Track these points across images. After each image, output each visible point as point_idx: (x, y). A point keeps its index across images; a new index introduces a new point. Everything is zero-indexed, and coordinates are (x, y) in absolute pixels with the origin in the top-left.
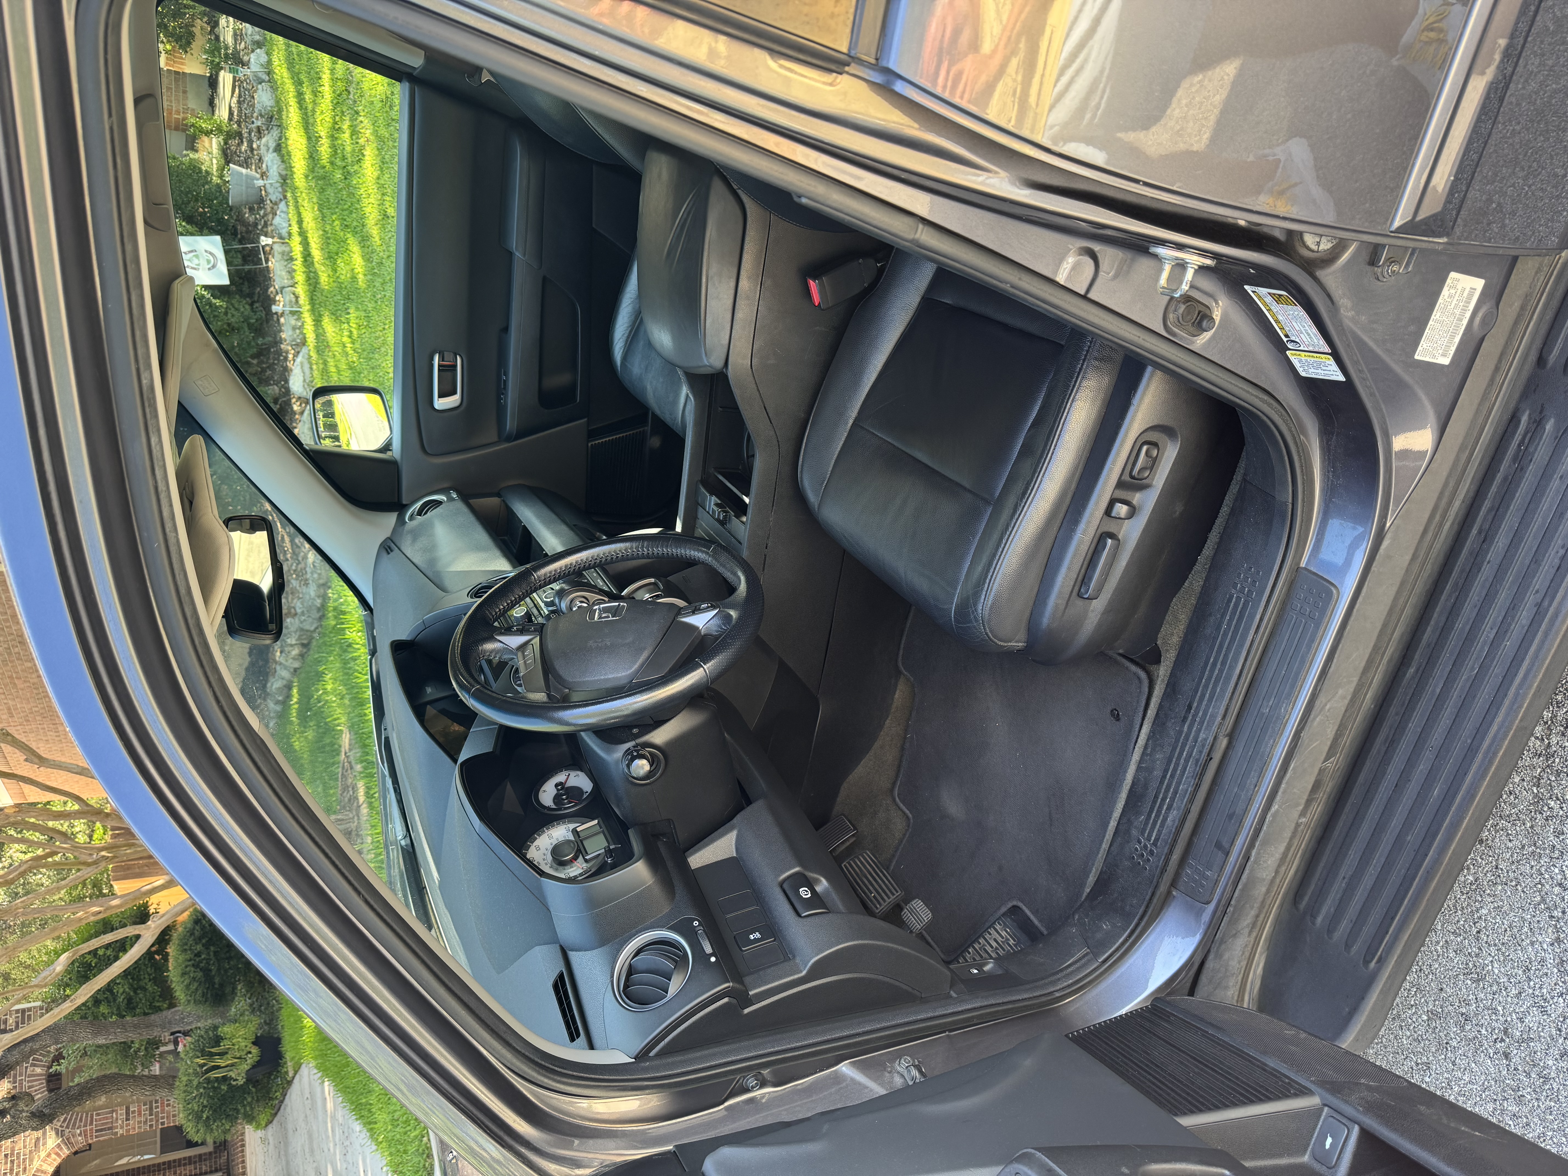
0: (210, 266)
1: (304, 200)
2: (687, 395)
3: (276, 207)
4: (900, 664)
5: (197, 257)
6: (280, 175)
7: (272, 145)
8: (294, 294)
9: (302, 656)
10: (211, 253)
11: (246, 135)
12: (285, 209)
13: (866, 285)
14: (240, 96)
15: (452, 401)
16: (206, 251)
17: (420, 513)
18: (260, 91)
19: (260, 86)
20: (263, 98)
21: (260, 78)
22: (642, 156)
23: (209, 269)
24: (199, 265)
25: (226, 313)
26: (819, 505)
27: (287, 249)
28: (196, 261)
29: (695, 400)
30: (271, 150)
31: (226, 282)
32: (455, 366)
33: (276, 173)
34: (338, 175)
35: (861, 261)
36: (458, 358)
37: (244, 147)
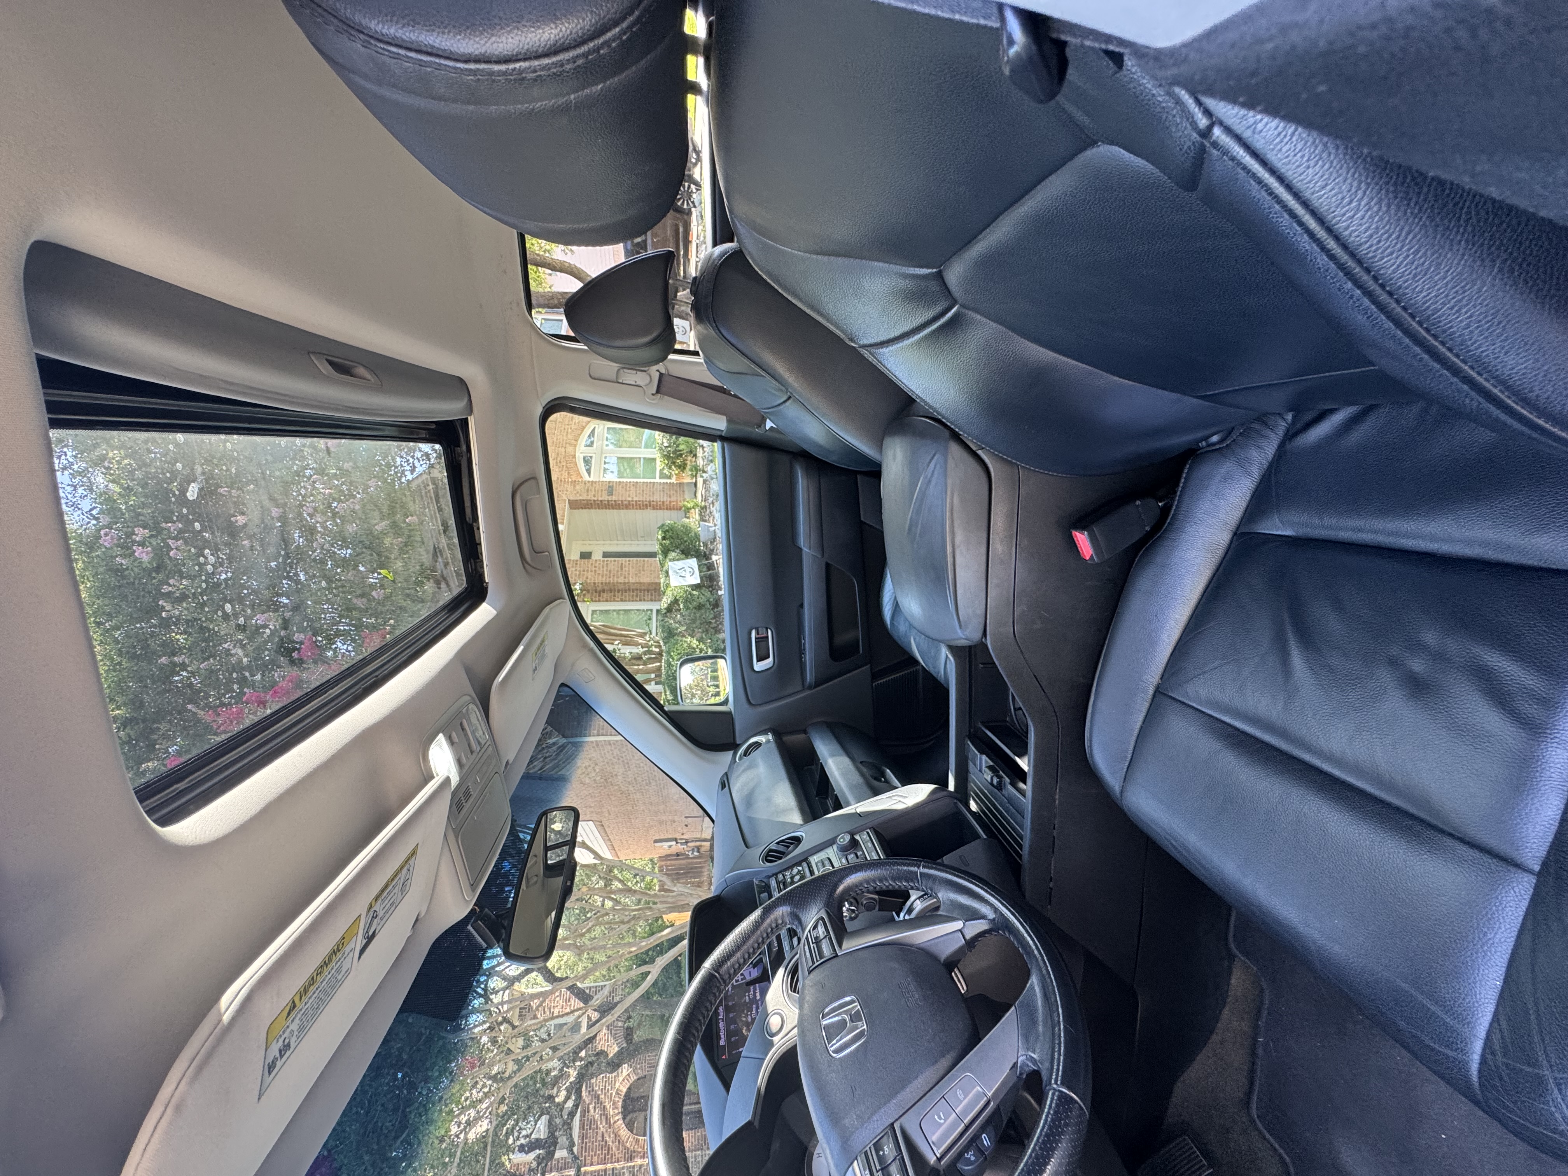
0: (690, 574)
2: (947, 656)
4: (1232, 946)
10: (691, 568)
13: (1148, 528)
15: (768, 663)
16: (688, 567)
17: (745, 755)
22: (880, 447)
23: (690, 576)
26: (1122, 792)
28: (678, 573)
29: (955, 660)
31: (699, 581)
32: (767, 637)
35: (1138, 503)
36: (769, 631)
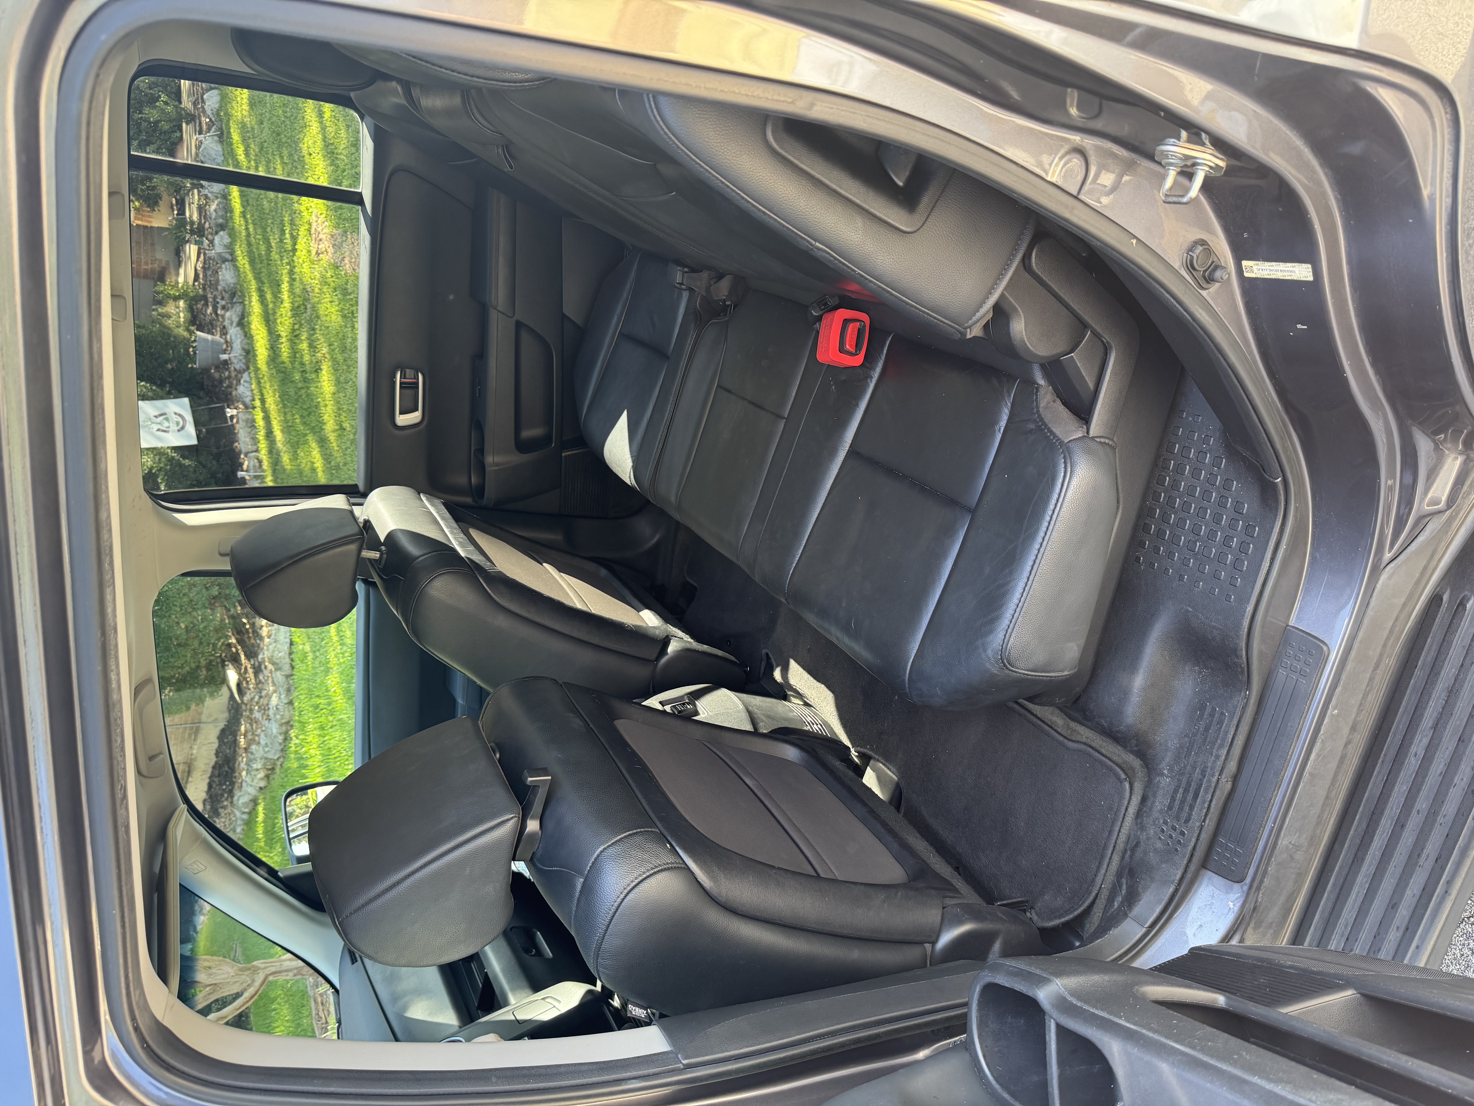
0: (179, 428)
1: (265, 382)
3: (239, 375)
5: (167, 419)
6: (243, 349)
7: (236, 319)
8: (258, 459)
9: (267, 777)
10: (180, 415)
11: (210, 300)
12: (248, 379)
14: (205, 263)
16: (175, 413)
18: (224, 270)
19: (223, 266)
20: (226, 276)
21: (224, 257)
23: (179, 431)
24: (168, 427)
25: (195, 472)
27: (250, 417)
28: (166, 424)
30: (234, 324)
31: (194, 442)
33: (239, 347)
34: (297, 376)
37: (210, 310)
